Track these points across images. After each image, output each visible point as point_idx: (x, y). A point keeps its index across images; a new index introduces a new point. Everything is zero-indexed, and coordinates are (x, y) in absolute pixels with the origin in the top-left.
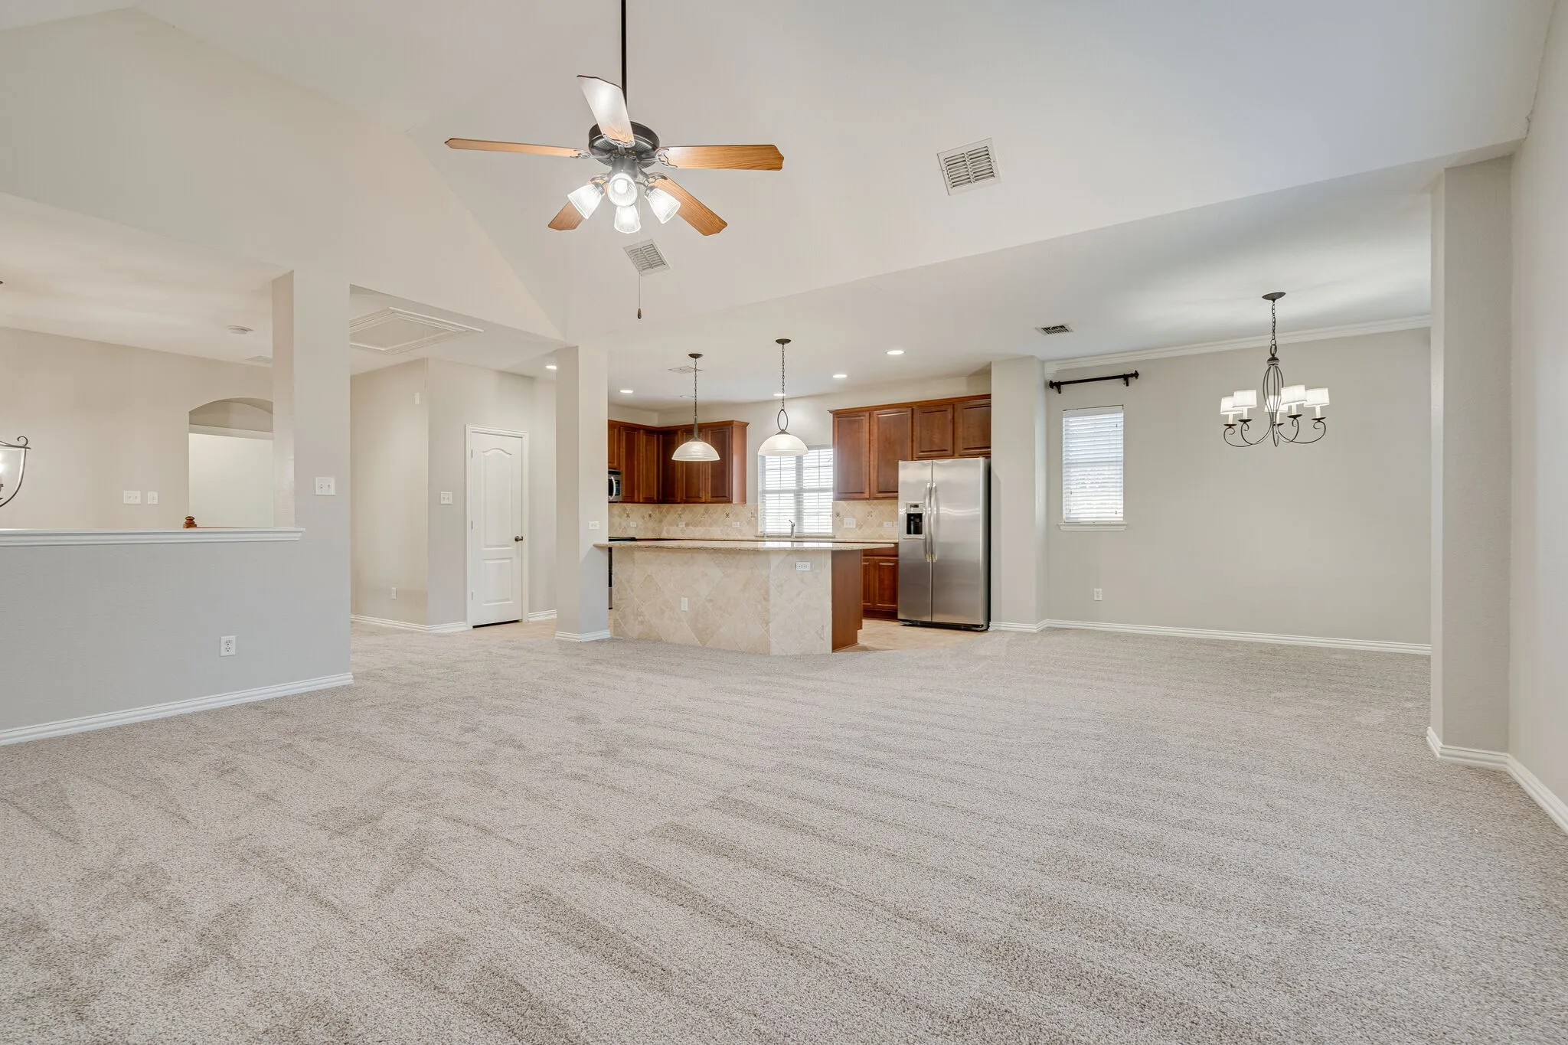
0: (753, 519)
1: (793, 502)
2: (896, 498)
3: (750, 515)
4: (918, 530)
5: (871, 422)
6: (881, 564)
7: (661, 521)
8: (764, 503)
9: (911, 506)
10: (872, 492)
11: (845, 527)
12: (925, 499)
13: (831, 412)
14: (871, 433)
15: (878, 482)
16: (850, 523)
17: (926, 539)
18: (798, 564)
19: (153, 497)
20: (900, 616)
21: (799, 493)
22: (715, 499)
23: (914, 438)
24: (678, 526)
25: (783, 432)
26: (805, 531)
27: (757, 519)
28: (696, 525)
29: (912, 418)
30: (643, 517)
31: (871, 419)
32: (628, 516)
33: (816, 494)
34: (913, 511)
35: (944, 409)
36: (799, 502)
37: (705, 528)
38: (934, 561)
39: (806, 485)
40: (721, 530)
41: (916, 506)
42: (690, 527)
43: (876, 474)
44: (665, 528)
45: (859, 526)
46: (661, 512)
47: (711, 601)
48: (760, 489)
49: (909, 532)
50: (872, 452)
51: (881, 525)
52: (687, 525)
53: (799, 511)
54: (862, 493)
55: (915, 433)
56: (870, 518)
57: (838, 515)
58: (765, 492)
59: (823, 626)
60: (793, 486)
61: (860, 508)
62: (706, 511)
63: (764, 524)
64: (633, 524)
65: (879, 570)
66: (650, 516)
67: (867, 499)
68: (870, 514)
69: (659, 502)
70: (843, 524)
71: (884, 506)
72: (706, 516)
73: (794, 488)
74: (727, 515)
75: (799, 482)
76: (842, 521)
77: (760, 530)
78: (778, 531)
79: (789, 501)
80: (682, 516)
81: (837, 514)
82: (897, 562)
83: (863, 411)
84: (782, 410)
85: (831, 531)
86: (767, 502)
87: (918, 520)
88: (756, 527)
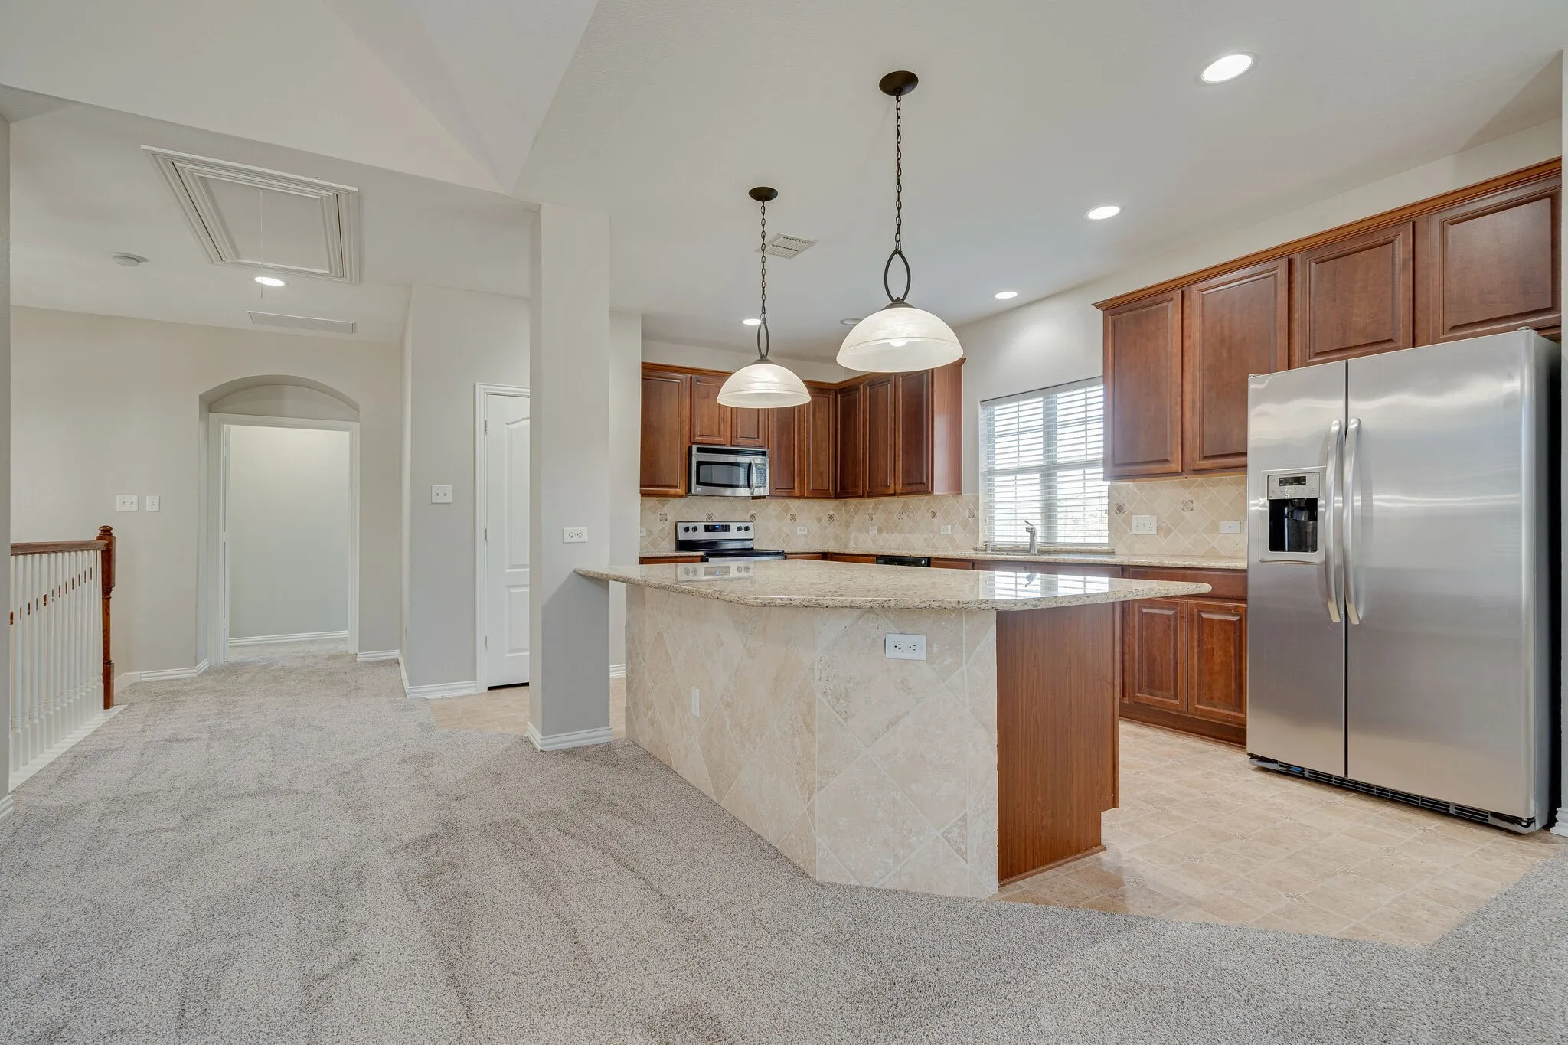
0: (971, 519)
1: (1038, 487)
2: (1244, 467)
3: (967, 513)
4: (1305, 542)
5: (1187, 311)
6: (1204, 615)
7: (848, 526)
8: (990, 492)
9: (1284, 482)
10: (1187, 458)
11: (1134, 531)
12: (1324, 461)
13: (1098, 306)
14: (1186, 333)
15: (1203, 436)
16: (1144, 524)
17: (1326, 563)
18: (892, 639)
19: (151, 503)
20: (1254, 745)
21: (1048, 472)
22: (909, 488)
23: (1296, 326)
24: (868, 532)
25: (898, 302)
26: (1060, 540)
27: (978, 519)
28: (891, 531)
29: (1290, 282)
30: (820, 520)
31: (1187, 303)
32: (793, 518)
33: (1081, 472)
34: (1290, 492)
35: (1383, 239)
36: (1049, 487)
37: (903, 535)
38: (1354, 620)
39: (1063, 456)
40: (925, 539)
41: (1299, 480)
42: (885, 534)
43: (1197, 420)
44: (853, 535)
45: (1163, 530)
46: (847, 512)
47: (728, 705)
48: (983, 468)
49: (1276, 544)
50: (1187, 376)
51: (1214, 528)
52: (880, 530)
53: (1050, 505)
54: (1166, 461)
55: (1296, 316)
56: (1187, 514)
57: (1120, 509)
58: (992, 473)
59: (964, 819)
60: (1038, 460)
61: (1166, 494)
62: (905, 508)
63: (992, 528)
64: (801, 530)
65: (1200, 627)
66: (831, 517)
67: (1176, 474)
68: (1188, 506)
69: (837, 496)
70: (1131, 529)
71: (1215, 490)
72: (905, 516)
73: (1041, 463)
74: (934, 515)
75: (1049, 451)
76: (1128, 522)
77: (982, 538)
78: (1013, 539)
79: (1031, 488)
80: (874, 517)
81: (1117, 509)
82: (1243, 615)
83: (1166, 291)
84: (897, 252)
85: (1105, 540)
86: (996, 490)
87: (1303, 516)
88: (975, 532)
